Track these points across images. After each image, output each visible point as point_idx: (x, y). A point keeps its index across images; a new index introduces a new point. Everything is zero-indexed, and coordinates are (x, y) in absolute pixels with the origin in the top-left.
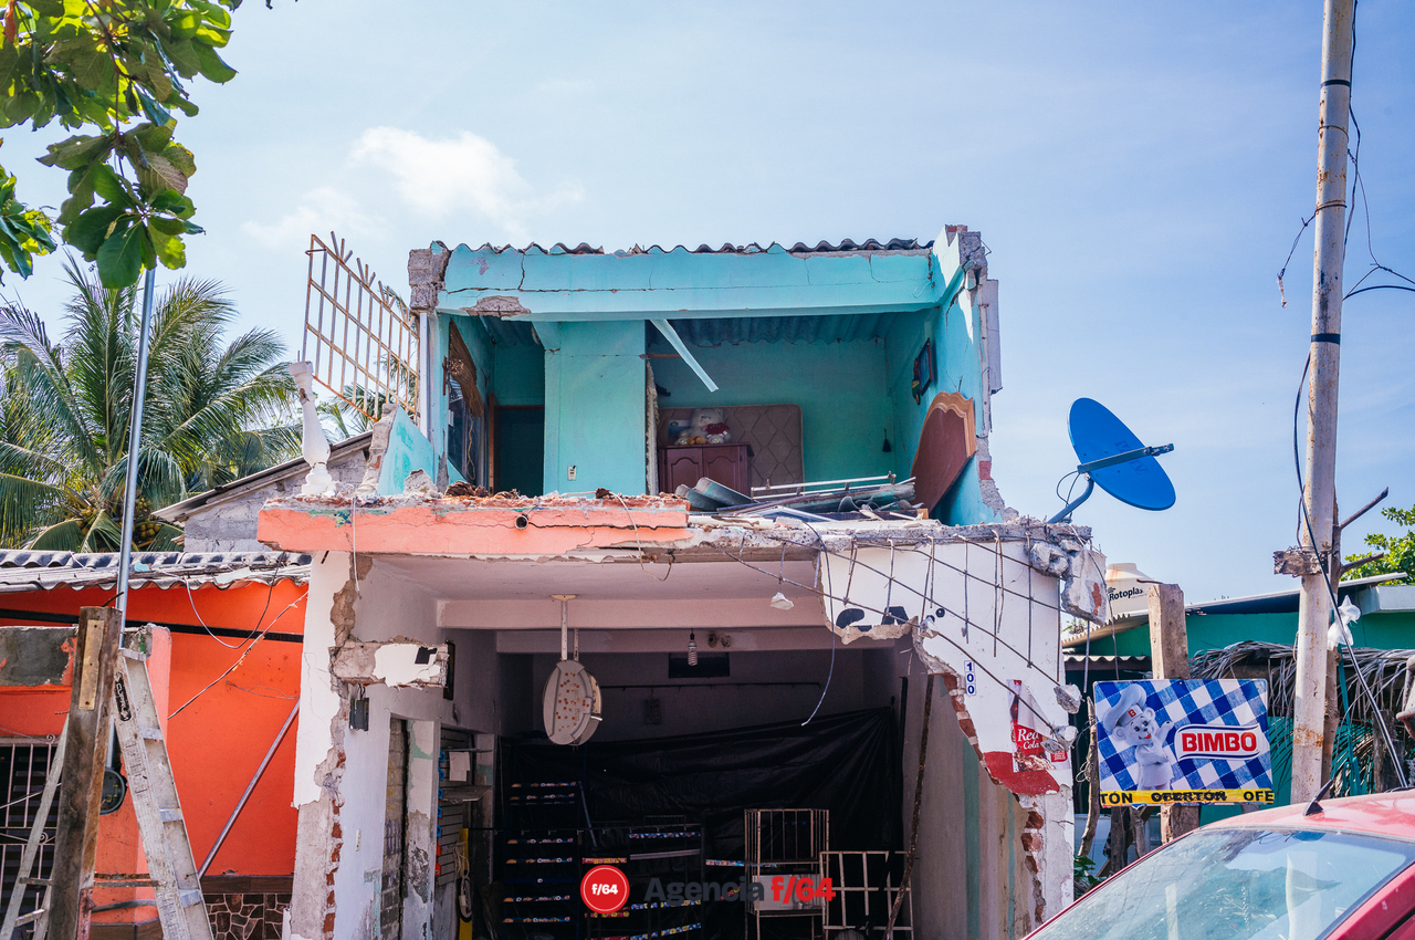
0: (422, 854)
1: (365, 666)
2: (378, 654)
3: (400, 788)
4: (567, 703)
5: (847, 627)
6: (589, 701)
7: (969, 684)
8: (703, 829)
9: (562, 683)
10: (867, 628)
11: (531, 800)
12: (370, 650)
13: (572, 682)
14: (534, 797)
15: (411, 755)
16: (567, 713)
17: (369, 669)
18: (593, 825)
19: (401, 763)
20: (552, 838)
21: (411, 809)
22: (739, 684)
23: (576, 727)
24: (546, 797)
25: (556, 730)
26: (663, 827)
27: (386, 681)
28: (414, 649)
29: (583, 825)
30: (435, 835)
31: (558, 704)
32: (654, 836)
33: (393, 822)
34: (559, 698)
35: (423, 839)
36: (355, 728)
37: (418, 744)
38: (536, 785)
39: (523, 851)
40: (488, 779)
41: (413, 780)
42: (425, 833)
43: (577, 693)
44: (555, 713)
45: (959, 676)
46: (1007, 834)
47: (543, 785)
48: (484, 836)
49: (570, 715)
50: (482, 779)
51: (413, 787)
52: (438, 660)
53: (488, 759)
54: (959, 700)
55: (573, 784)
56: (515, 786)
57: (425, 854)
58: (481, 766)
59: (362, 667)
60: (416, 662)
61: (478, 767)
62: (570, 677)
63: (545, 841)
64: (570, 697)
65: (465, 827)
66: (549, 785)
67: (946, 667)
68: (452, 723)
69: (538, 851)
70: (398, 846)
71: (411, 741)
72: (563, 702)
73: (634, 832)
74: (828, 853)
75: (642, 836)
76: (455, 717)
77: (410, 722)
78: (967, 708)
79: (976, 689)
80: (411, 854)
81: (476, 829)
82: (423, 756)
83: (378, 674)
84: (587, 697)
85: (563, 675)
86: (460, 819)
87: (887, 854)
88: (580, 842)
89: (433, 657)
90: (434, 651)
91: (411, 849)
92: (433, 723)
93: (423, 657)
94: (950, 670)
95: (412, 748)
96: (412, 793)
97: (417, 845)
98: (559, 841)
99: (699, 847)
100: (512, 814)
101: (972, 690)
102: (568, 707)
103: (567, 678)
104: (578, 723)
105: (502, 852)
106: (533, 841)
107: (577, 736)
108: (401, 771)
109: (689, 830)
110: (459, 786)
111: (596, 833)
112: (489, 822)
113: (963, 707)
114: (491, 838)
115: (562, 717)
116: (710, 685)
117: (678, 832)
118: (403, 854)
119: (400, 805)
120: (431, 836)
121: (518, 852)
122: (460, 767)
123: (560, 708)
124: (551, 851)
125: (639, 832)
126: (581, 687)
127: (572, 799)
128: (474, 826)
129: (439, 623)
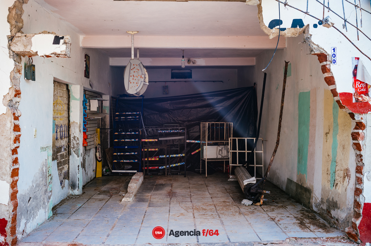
0: (76, 138)
1: (27, 45)
2: (33, 39)
3: (67, 112)
4: (134, 77)
5: (274, 29)
6: (143, 76)
7: (333, 59)
8: (186, 129)
9: (132, 68)
10: (284, 29)
11: (123, 119)
12: (29, 37)
13: (136, 68)
14: (124, 118)
15: (71, 99)
16: (134, 81)
17: (29, 47)
18: (145, 128)
19: (67, 102)
20: (131, 132)
21: (71, 120)
22: (195, 81)
23: (138, 87)
24: (128, 117)
25: (130, 88)
26: (171, 128)
27: (38, 53)
28: (52, 37)
29: (142, 127)
30: (82, 131)
31: (130, 77)
32: (167, 131)
33: (63, 126)
34: (131, 75)
35: (77, 132)
36: (27, 79)
37: (73, 94)
38: (125, 113)
39: (119, 137)
40: (107, 111)
41: (72, 109)
42: (77, 130)
43: (138, 72)
44: (129, 81)
45: (328, 55)
46: (331, 132)
47: (127, 113)
48: (106, 131)
49: (135, 82)
50: (105, 111)
51: (72, 112)
52: (65, 43)
53: (107, 104)
54: (328, 66)
55: (138, 113)
56: (117, 113)
57: (78, 138)
58: (105, 107)
59: (25, 46)
60: (53, 44)
61: (103, 107)
62: (135, 66)
63: (128, 133)
64: (135, 74)
65: (98, 128)
66: (129, 113)
67: (322, 50)
68: (88, 87)
69: (125, 137)
70: (66, 135)
71: (70, 93)
72: (132, 76)
73: (160, 130)
74: (232, 138)
75: (163, 132)
76: (91, 85)
77: (70, 86)
78: (332, 70)
79: (337, 61)
80: (72, 138)
81: (103, 129)
82: (76, 99)
83: (34, 49)
84: (142, 74)
85: (132, 65)
86: (96, 125)
87: (255, 139)
88: (141, 134)
89: (62, 41)
90: (62, 38)
91: (72, 136)
92: (79, 86)
93: (57, 40)
94: (324, 52)
95: (71, 96)
96: (71, 114)
97: (75, 135)
98: (133, 133)
99: (184, 135)
100: (116, 124)
101: (334, 62)
102: (134, 78)
103: (134, 66)
104: (139, 85)
105: (113, 137)
106: (123, 133)
107: (138, 90)
108: (67, 106)
109: (180, 130)
110: (94, 113)
111: (147, 130)
112: (108, 126)
113: (329, 70)
114: (109, 132)
115: (132, 83)
116: (185, 81)
117: (176, 130)
118: (69, 138)
119: (67, 119)
120: (80, 131)
121: (118, 137)
122: (94, 105)
123: (131, 79)
124: (131, 137)
125: (162, 130)
126: (140, 70)
127: (137, 118)
128: (103, 128)
129: (81, 45)
